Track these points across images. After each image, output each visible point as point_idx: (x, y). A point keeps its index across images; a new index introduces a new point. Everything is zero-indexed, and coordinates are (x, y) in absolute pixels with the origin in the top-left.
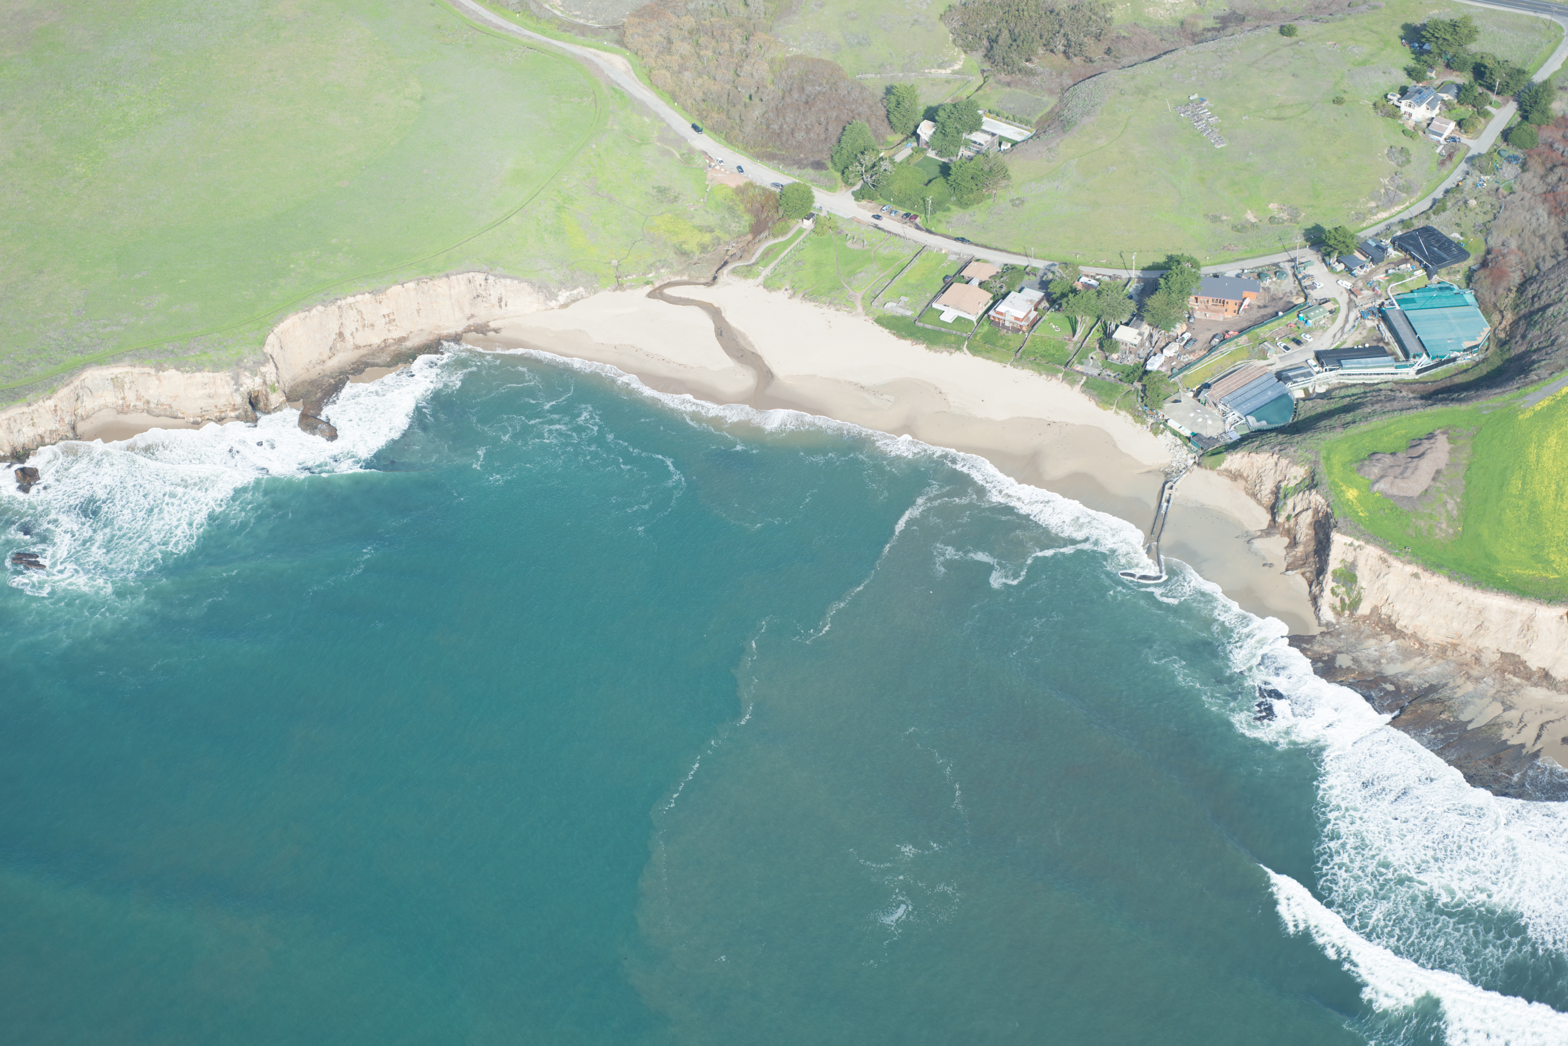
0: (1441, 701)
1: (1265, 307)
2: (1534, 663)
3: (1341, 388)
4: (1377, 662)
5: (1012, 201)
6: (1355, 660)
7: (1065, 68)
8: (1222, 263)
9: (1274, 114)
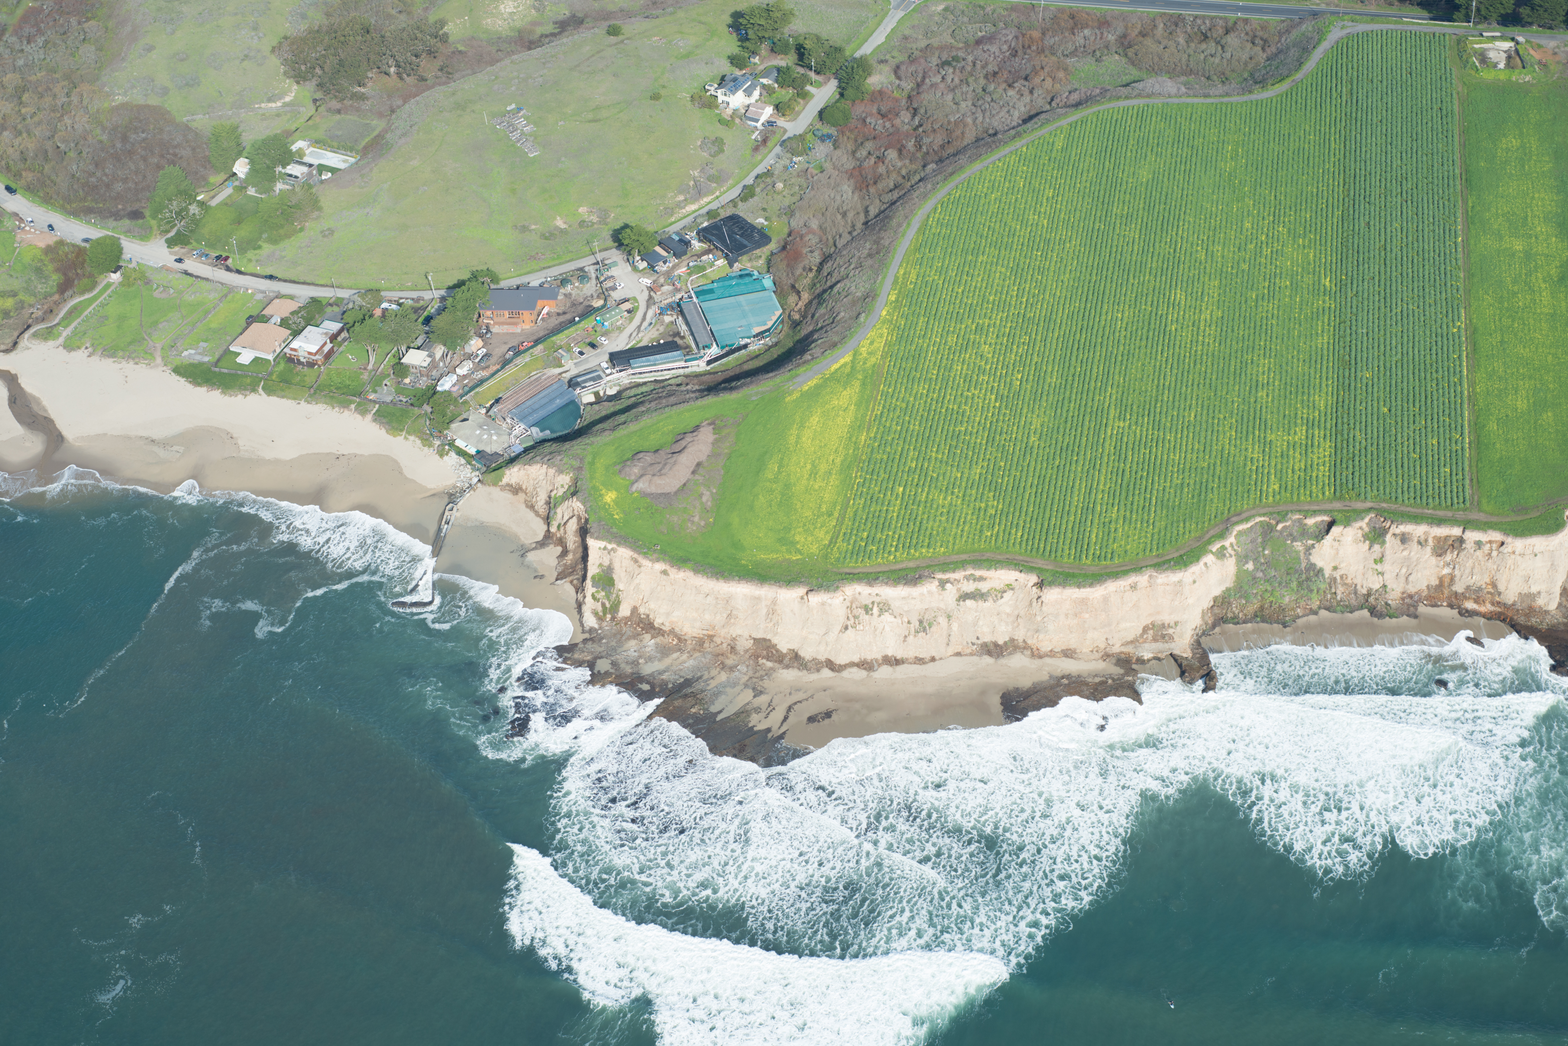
0: (694, 695)
1: (564, 313)
2: (784, 646)
3: (631, 388)
4: (635, 663)
5: (322, 232)
6: (614, 664)
7: (398, 89)
8: (528, 273)
9: (590, 116)
